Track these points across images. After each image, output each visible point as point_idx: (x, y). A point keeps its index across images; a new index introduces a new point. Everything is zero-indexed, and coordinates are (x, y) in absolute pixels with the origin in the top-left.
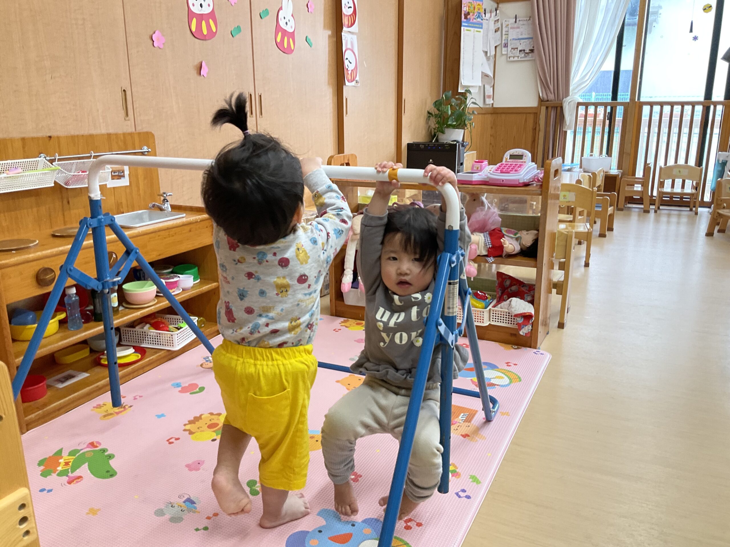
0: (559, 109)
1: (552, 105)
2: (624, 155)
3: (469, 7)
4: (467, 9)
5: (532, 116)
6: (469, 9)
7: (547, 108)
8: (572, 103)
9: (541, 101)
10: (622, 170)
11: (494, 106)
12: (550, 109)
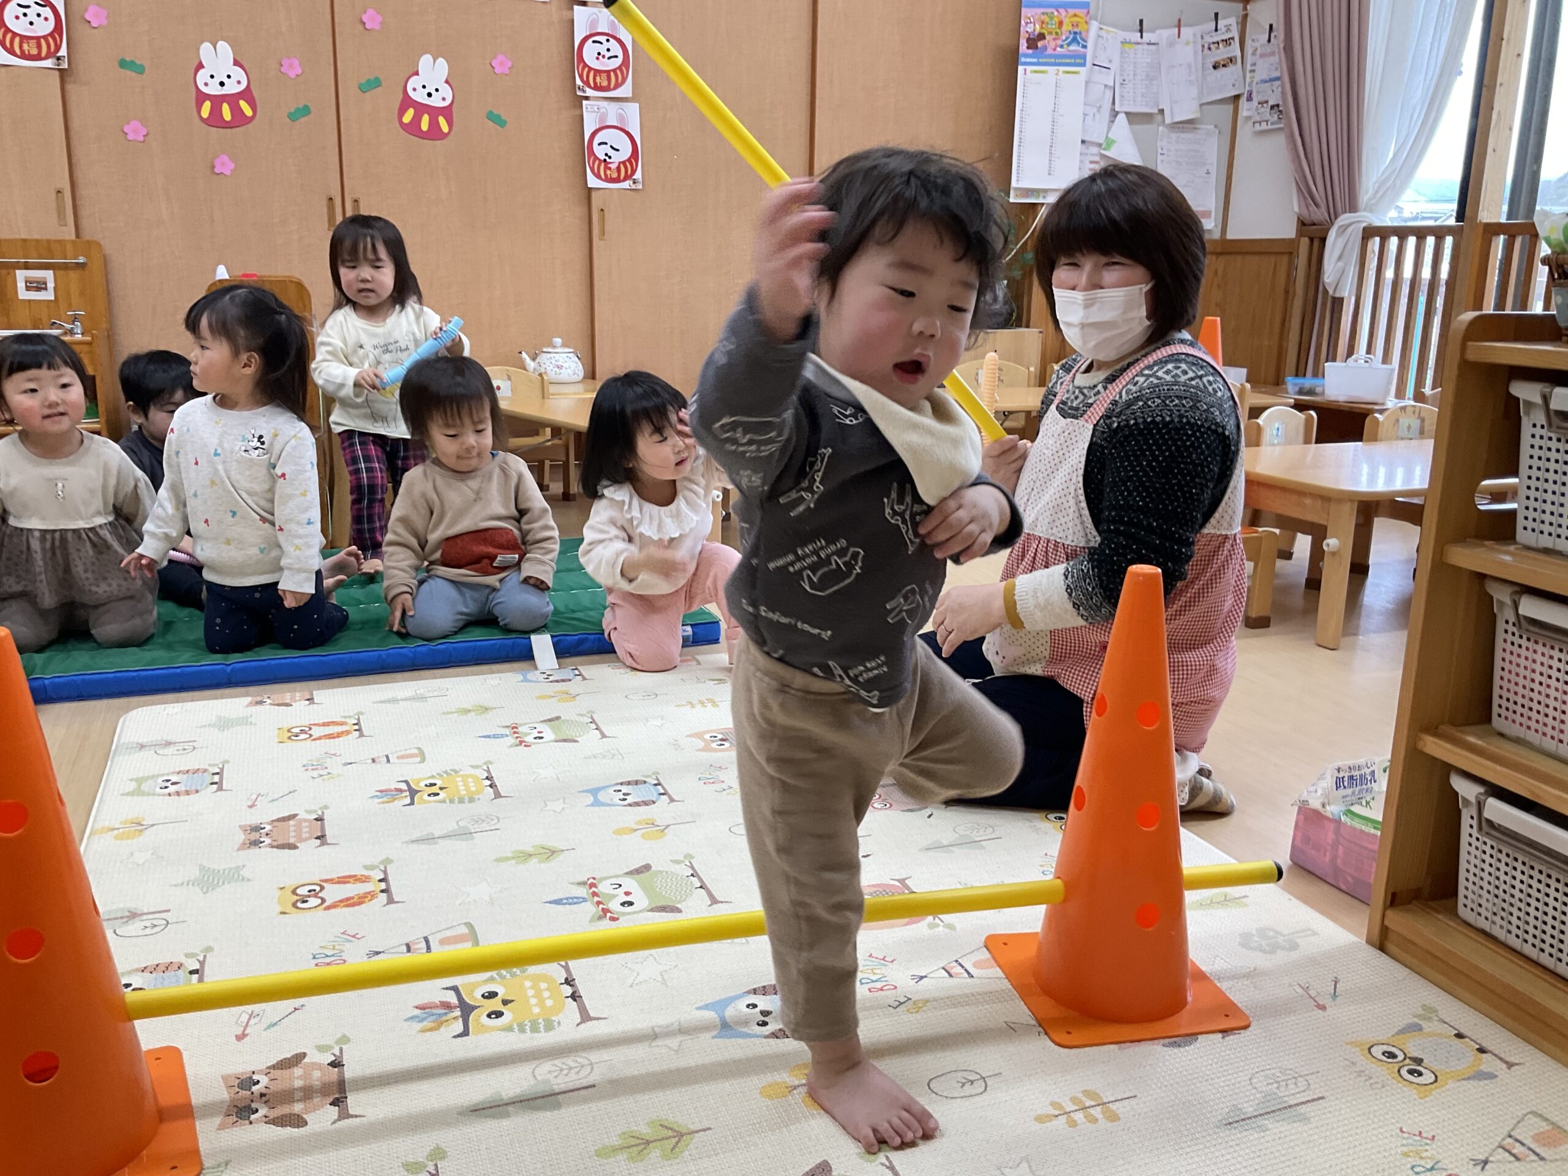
3: (1043, 22)
4: (1037, 26)
5: (1285, 259)
6: (1042, 28)
7: (1312, 240)
9: (1302, 224)
11: (1230, 236)
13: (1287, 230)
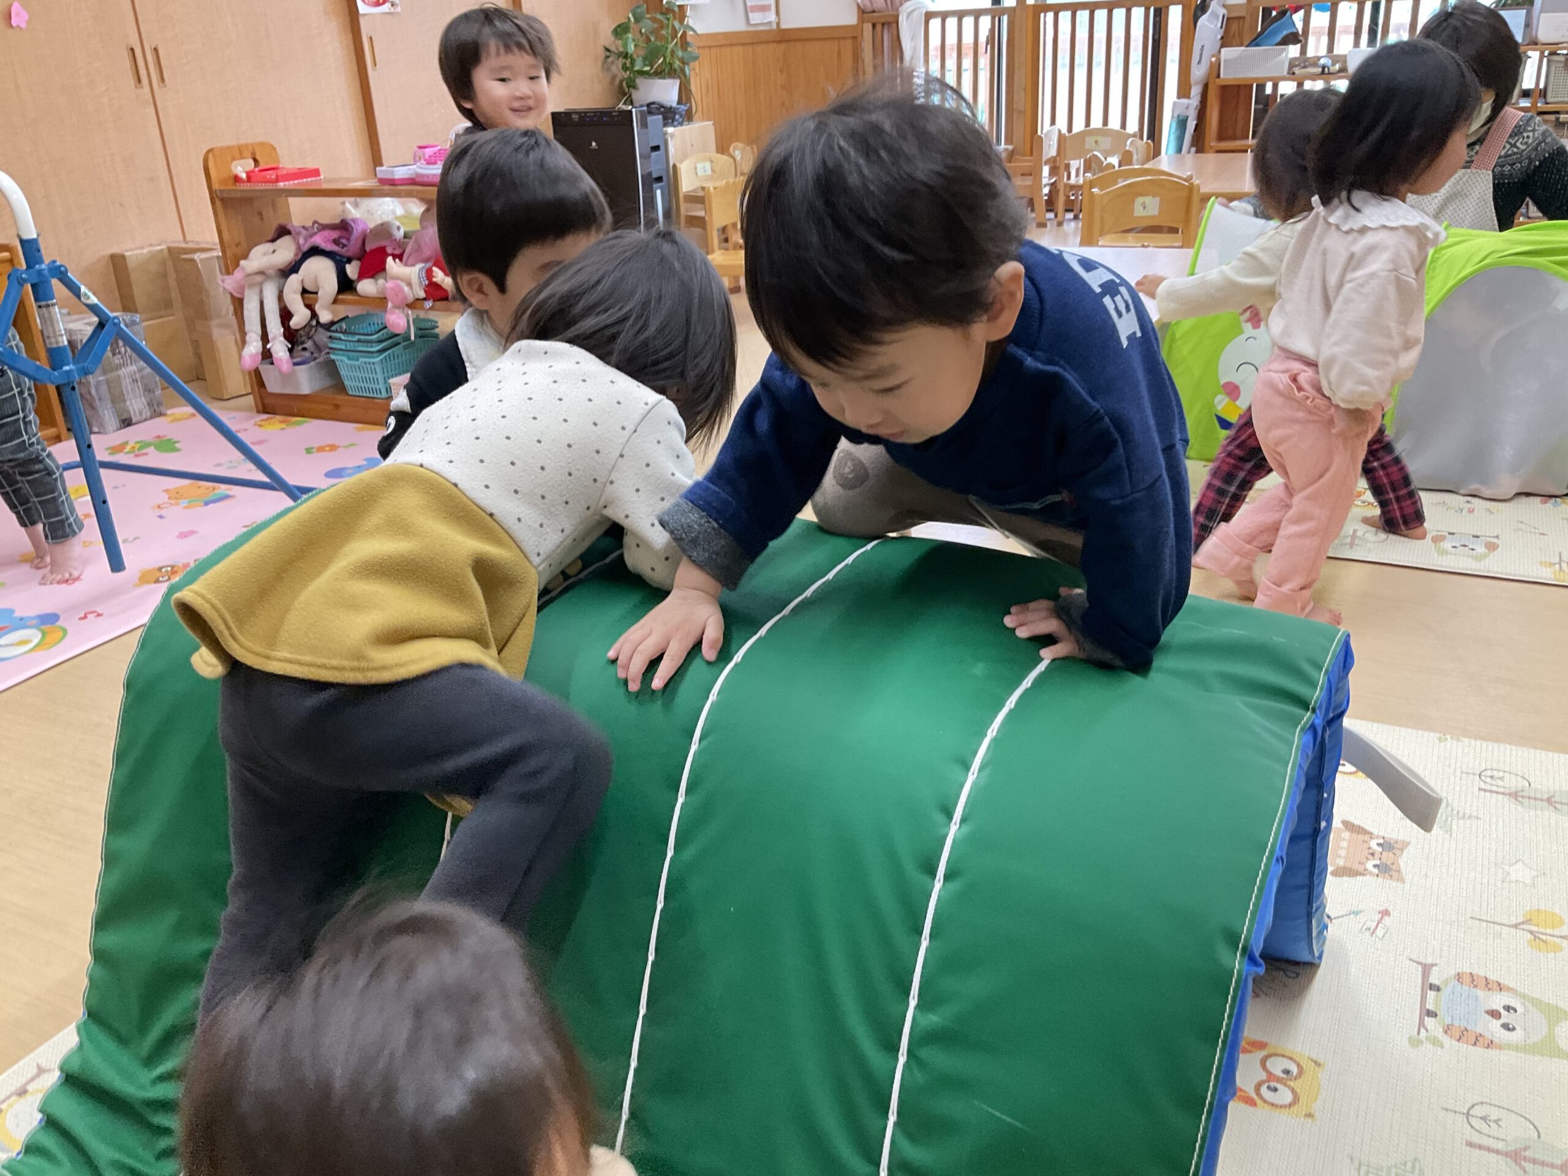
0: (894, 25)
1: (882, 21)
2: (1015, 115)
5: (849, 42)
7: (874, 26)
8: (915, 14)
9: (862, 12)
10: (1012, 144)
11: (783, 26)
12: (879, 27)
13: (848, 17)
